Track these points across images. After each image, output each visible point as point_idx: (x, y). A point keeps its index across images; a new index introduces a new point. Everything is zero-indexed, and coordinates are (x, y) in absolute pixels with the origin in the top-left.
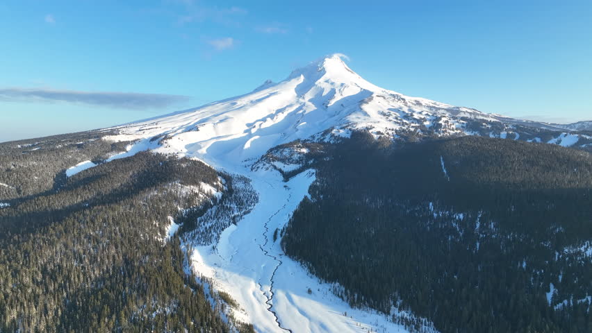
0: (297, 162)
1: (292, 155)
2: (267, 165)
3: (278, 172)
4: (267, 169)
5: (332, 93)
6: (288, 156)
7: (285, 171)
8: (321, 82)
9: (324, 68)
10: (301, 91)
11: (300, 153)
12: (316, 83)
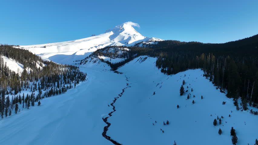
0: (122, 56)
1: (117, 52)
2: (95, 59)
3: (106, 63)
4: (95, 62)
5: (130, 38)
6: (113, 52)
7: (112, 63)
8: (122, 34)
9: (123, 28)
10: (112, 38)
11: (123, 50)
12: (120, 34)
